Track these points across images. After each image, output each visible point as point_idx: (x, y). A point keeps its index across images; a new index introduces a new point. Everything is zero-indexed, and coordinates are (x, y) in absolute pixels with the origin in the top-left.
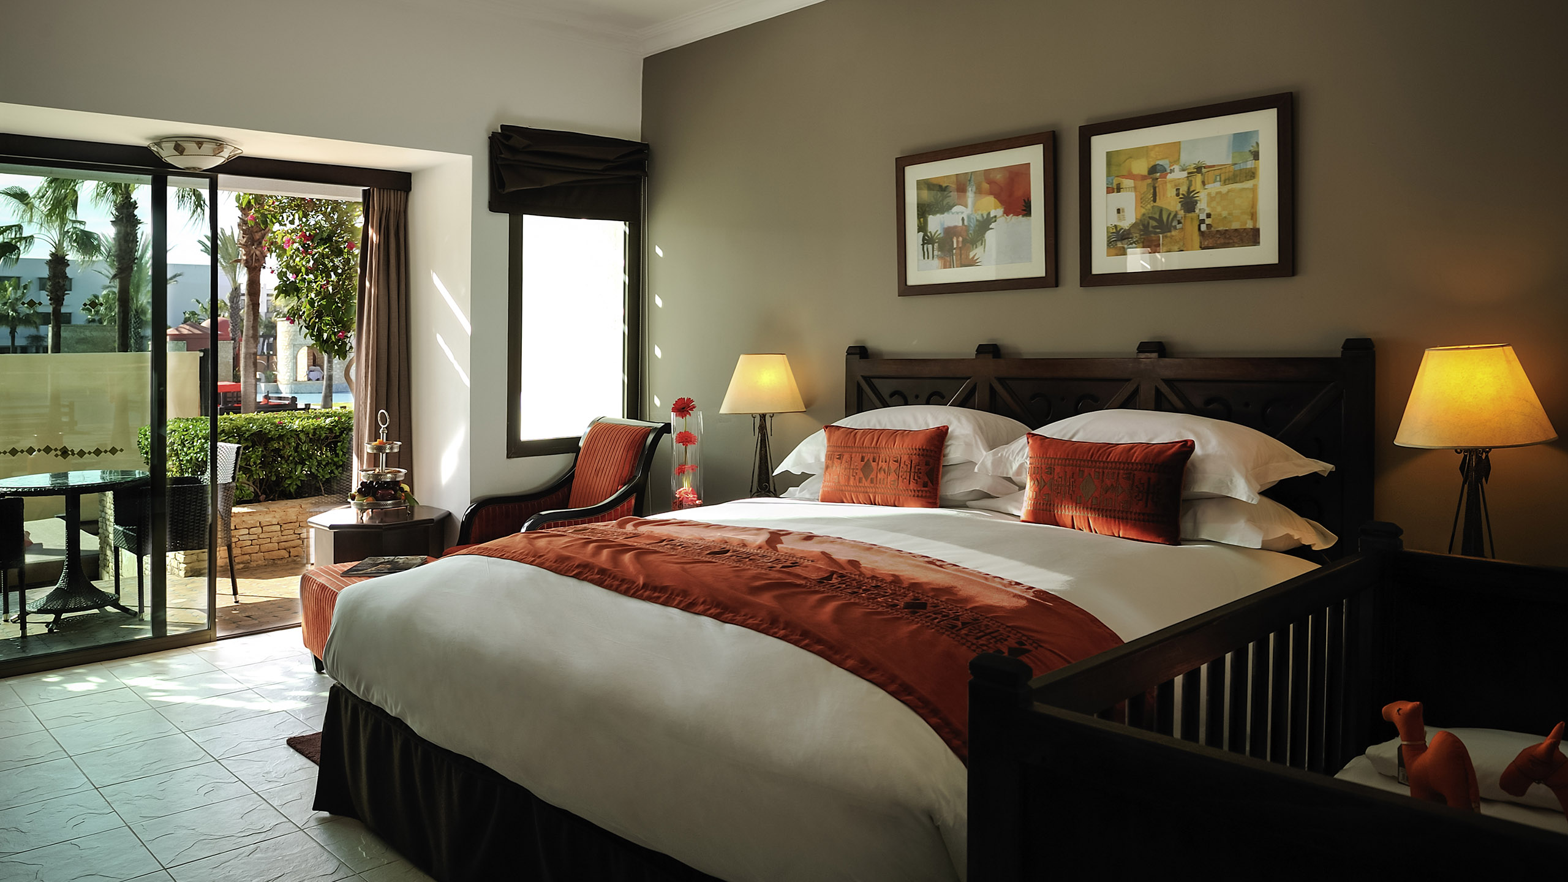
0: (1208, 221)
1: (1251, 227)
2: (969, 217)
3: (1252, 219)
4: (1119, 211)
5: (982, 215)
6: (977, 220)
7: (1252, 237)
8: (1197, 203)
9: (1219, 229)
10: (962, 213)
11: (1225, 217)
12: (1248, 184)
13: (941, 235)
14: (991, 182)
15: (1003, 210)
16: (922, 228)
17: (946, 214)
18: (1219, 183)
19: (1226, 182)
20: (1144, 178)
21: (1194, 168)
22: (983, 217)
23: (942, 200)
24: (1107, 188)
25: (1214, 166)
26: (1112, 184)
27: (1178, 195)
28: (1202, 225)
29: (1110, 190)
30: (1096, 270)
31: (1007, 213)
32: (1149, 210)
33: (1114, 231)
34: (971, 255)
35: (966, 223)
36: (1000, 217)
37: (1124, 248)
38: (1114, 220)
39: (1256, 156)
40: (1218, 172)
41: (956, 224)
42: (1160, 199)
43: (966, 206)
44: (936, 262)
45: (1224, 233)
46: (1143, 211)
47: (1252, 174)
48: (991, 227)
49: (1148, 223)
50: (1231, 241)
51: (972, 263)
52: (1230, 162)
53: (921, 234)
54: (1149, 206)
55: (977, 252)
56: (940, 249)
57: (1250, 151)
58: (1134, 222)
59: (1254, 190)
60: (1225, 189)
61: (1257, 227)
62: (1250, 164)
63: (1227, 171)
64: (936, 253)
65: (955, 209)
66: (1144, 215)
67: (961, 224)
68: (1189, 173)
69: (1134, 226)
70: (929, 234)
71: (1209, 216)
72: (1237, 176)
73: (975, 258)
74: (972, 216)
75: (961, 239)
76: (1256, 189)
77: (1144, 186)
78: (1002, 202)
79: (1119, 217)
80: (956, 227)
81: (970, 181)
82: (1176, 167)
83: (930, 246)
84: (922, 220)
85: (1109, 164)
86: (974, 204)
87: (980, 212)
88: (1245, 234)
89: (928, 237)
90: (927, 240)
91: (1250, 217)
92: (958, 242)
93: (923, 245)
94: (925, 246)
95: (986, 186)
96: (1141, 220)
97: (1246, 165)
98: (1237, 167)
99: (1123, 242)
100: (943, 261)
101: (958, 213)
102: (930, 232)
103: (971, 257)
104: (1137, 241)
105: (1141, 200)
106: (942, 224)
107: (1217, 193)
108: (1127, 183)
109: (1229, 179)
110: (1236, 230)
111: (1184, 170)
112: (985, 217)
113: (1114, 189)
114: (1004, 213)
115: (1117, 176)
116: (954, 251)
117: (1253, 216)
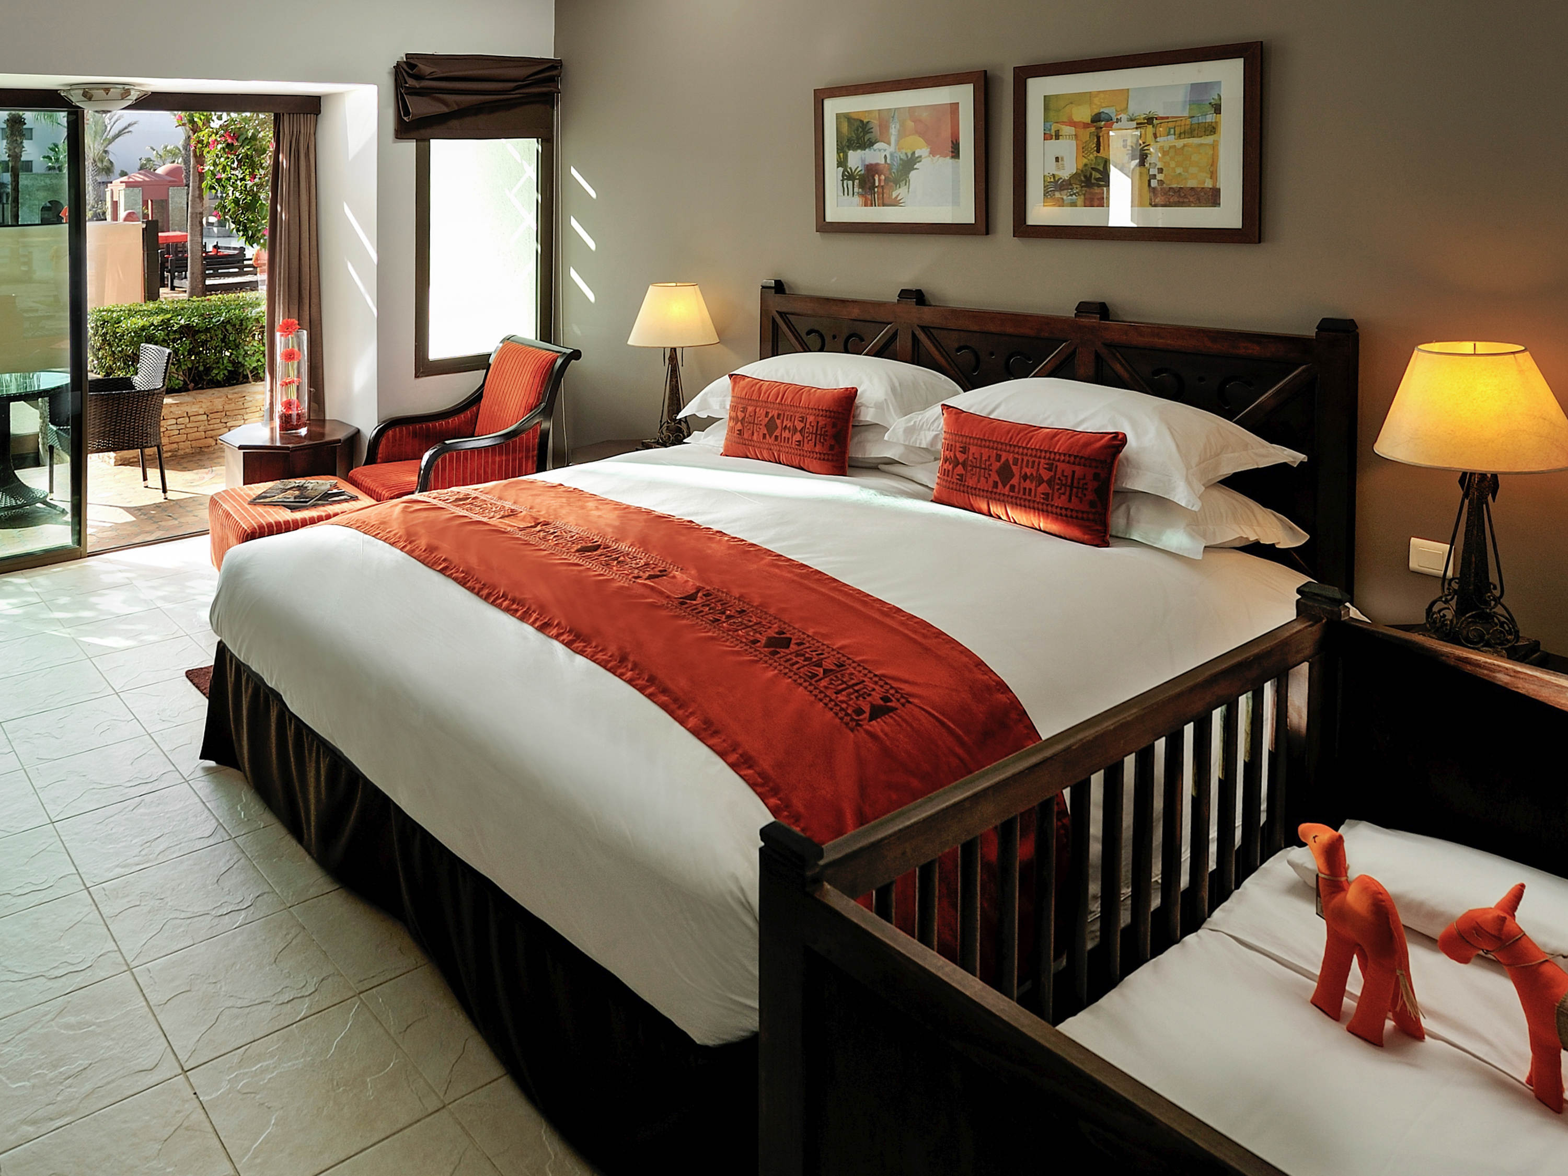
0: (1159, 177)
1: (1211, 186)
2: (891, 155)
3: (1211, 178)
4: (1057, 159)
5: (906, 154)
6: (901, 159)
7: (1212, 197)
8: (1147, 156)
9: (1174, 186)
10: (885, 150)
11: (1180, 174)
12: (1208, 140)
13: (863, 172)
14: (916, 121)
15: (929, 150)
16: (842, 163)
17: (867, 150)
18: (1173, 136)
19: (1180, 136)
20: (1086, 126)
21: (1144, 119)
22: (907, 157)
23: (864, 135)
24: (1045, 134)
25: (1168, 118)
26: (1050, 130)
27: (1125, 146)
28: (1152, 181)
29: (1047, 137)
30: (1030, 222)
31: (933, 153)
32: (1092, 160)
33: (1052, 180)
34: (894, 195)
35: (888, 161)
36: (926, 157)
37: (1063, 199)
38: (1052, 168)
39: (1217, 109)
40: (1171, 125)
41: (879, 162)
42: (1104, 149)
43: (889, 144)
44: (857, 199)
45: (1179, 191)
46: (1085, 161)
47: (1212, 129)
48: (915, 167)
49: (1091, 174)
50: (1186, 200)
51: (895, 203)
52: (1186, 114)
53: (841, 169)
54: (1091, 156)
55: (900, 192)
56: (861, 186)
57: (1210, 104)
58: (1075, 172)
59: (1214, 146)
60: (1180, 143)
61: (1218, 187)
62: (1210, 118)
63: (1183, 124)
64: (856, 190)
65: (876, 146)
66: (1086, 165)
67: (883, 162)
68: (1138, 124)
69: (1073, 176)
70: (849, 170)
71: (1161, 171)
72: (1195, 130)
73: (898, 199)
74: (895, 155)
75: (883, 177)
76: (1217, 145)
77: (1086, 134)
78: (928, 142)
79: (1057, 166)
80: (877, 164)
81: (893, 117)
82: (1124, 117)
83: (850, 183)
84: (841, 155)
85: (1047, 108)
86: (897, 142)
87: (904, 151)
88: (1202, 194)
89: (848, 172)
90: (848, 176)
91: (1209, 176)
92: (880, 180)
93: (843, 180)
94: (845, 182)
95: (910, 124)
96: (1082, 171)
97: (1206, 119)
98: (1195, 121)
99: (1062, 192)
100: (864, 199)
101: (880, 150)
102: (850, 168)
103: (894, 196)
104: (1077, 193)
105: (1083, 149)
106: (863, 160)
107: (1170, 147)
108: (1067, 130)
109: (1184, 133)
110: (1192, 189)
111: (1132, 120)
112: (909, 157)
113: (1052, 135)
114: (930, 153)
115: (1057, 123)
116: (876, 189)
117: (1213, 175)
